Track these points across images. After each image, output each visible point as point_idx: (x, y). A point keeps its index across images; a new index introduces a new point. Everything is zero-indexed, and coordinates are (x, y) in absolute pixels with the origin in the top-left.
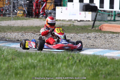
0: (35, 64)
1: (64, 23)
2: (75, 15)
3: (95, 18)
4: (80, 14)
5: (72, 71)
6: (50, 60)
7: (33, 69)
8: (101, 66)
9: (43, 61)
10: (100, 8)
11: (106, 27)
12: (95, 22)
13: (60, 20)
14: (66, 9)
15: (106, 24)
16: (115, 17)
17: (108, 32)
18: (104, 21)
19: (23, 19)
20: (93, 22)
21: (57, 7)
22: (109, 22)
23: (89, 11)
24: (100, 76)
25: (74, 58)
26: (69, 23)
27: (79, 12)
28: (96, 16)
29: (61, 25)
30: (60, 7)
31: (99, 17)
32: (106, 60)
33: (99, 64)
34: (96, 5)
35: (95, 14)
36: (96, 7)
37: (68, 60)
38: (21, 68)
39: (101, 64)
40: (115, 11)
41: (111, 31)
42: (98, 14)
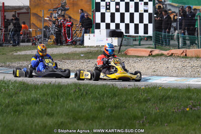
0: (38, 99)
1: (92, 49)
2: (102, 41)
3: (121, 44)
4: (107, 40)
5: (77, 104)
6: (55, 93)
7: (34, 104)
8: (109, 97)
9: (48, 95)
10: (126, 33)
11: (132, 51)
12: (121, 47)
13: (88, 47)
14: (94, 36)
15: (131, 49)
16: (140, 42)
17: (134, 56)
18: (130, 46)
19: (53, 47)
20: (119, 47)
21: (85, 34)
22: (135, 47)
23: (116, 37)
24: (106, 109)
25: (81, 90)
26: (97, 49)
27: (106, 38)
28: (122, 41)
29: (89, 51)
30: (88, 34)
31: (124, 42)
32: (115, 90)
33: (107, 96)
34: (122, 31)
35: (120, 39)
36: (122, 33)
37: (74, 93)
38: (22, 104)
39: (110, 95)
40: (140, 36)
41: (136, 54)
42: (124, 39)
